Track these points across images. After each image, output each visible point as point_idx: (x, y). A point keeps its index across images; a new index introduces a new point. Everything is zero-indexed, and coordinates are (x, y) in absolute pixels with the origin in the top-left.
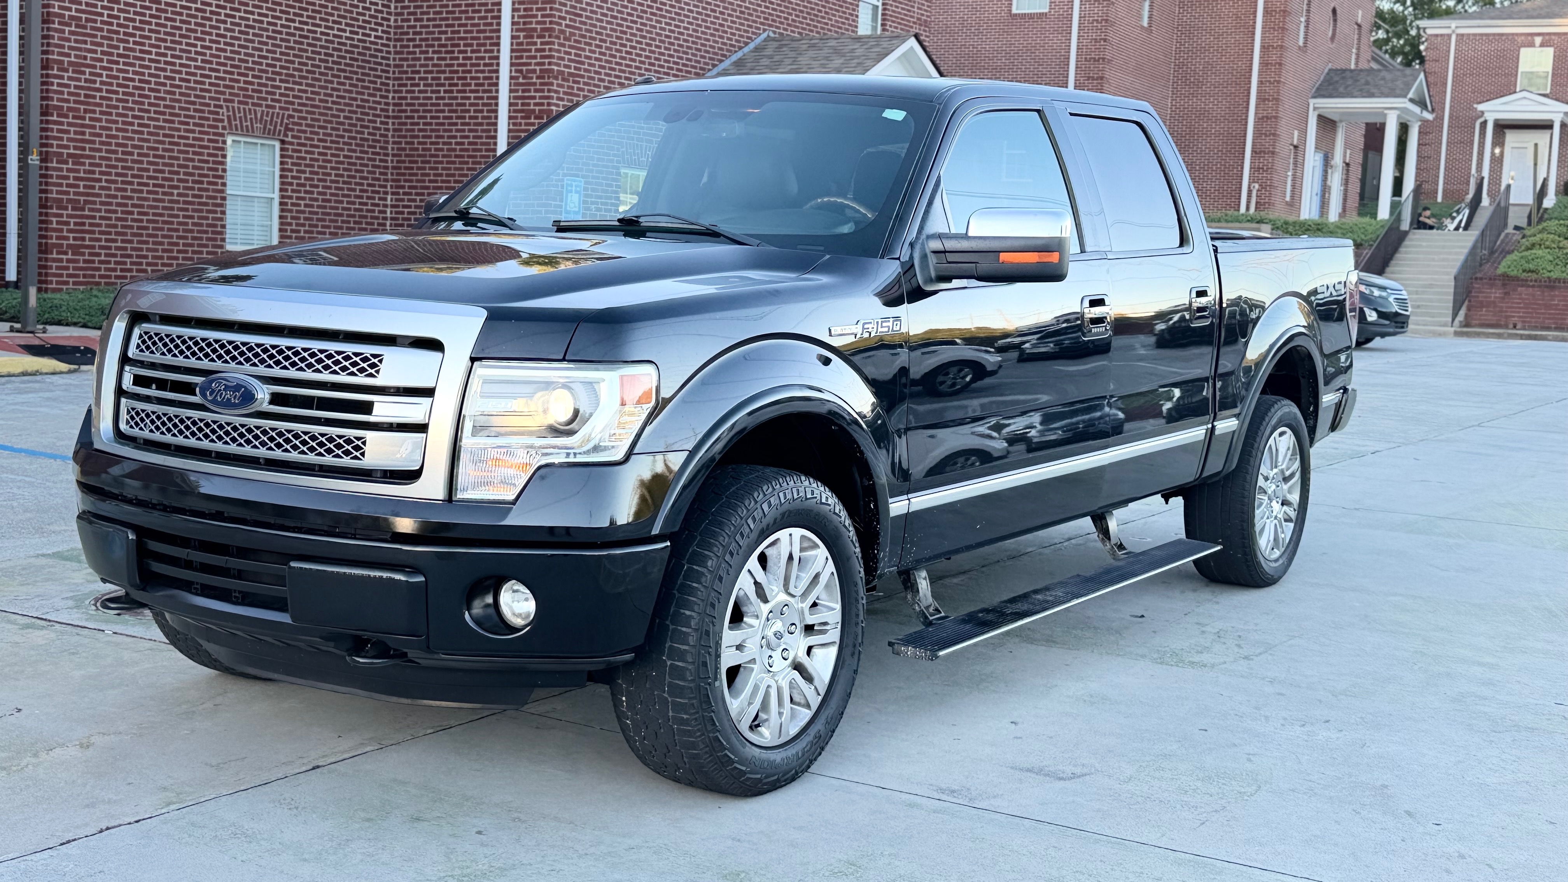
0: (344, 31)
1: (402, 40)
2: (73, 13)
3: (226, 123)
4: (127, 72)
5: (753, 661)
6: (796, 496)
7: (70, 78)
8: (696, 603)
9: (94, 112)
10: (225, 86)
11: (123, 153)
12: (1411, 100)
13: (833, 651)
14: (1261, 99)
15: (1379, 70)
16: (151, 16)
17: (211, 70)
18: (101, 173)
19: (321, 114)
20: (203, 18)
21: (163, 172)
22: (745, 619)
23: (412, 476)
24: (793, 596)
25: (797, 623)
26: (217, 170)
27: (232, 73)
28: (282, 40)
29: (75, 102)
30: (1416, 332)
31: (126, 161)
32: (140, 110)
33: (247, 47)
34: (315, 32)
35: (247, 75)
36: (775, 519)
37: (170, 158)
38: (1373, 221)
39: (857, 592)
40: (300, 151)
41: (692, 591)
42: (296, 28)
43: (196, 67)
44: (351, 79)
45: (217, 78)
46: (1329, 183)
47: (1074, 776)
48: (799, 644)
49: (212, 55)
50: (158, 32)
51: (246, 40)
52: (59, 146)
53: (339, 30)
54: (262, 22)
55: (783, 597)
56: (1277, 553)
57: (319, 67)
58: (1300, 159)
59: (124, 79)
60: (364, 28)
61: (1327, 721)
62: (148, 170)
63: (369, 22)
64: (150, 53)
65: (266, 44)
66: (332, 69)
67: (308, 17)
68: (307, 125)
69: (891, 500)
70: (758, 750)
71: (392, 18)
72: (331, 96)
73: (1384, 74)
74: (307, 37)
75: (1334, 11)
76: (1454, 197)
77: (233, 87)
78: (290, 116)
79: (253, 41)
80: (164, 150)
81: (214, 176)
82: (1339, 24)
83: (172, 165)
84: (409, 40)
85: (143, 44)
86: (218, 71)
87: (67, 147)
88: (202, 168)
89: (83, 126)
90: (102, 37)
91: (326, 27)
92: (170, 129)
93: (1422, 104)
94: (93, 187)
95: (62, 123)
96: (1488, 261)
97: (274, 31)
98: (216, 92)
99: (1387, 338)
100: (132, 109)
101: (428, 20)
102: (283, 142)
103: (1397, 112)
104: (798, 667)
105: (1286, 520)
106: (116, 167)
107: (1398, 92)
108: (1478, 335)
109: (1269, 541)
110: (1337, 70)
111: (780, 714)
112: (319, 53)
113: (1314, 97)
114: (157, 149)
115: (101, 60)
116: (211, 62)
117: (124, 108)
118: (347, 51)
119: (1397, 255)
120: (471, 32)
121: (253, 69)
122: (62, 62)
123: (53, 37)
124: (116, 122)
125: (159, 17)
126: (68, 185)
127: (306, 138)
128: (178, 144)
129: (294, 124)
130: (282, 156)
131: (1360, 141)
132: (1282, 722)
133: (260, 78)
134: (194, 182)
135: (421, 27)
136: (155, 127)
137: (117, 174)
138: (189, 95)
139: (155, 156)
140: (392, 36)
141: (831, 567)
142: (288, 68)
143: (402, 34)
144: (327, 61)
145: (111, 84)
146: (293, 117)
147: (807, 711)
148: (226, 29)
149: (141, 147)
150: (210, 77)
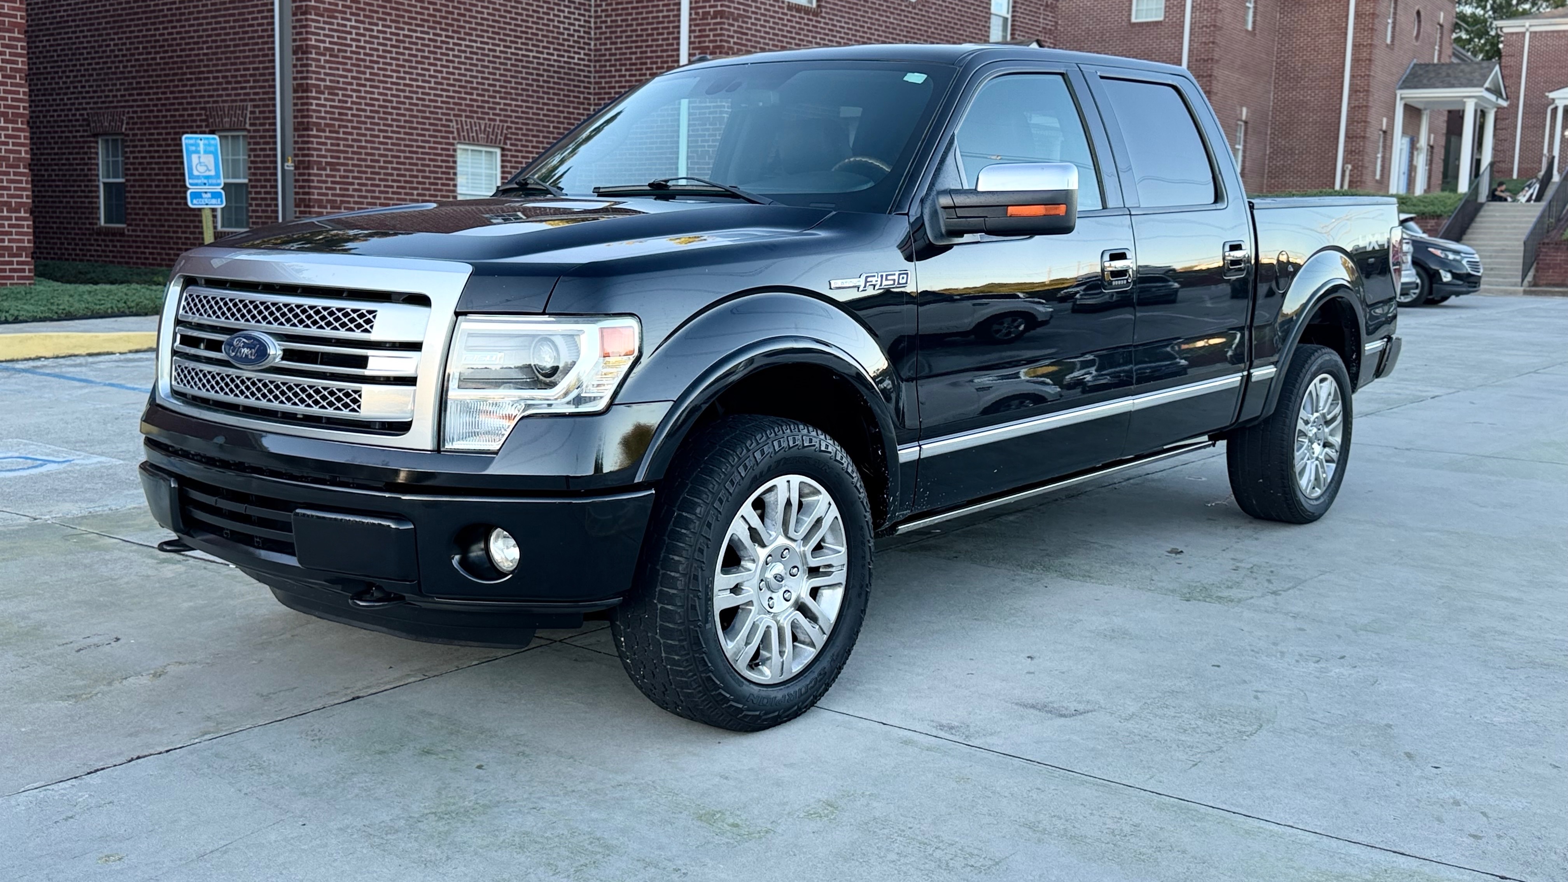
0: (552, 55)
1: (600, 61)
2: (327, 45)
3: (456, 135)
4: (373, 93)
5: (750, 603)
6: (791, 444)
7: (326, 99)
8: (684, 549)
9: (347, 127)
10: (455, 104)
11: (372, 161)
12: (1488, 89)
13: (839, 592)
14: (1353, 91)
15: (1459, 64)
16: (392, 46)
17: (442, 90)
18: (354, 178)
19: (534, 125)
20: (435, 47)
21: (404, 176)
22: (743, 563)
23: (403, 427)
24: (795, 540)
25: (800, 566)
26: (449, 173)
27: (460, 92)
28: (501, 63)
29: (331, 119)
30: (1488, 291)
31: (374, 167)
32: (384, 125)
33: (472, 71)
34: (528, 56)
35: (472, 94)
36: (769, 467)
37: (410, 164)
38: (1452, 195)
39: (863, 536)
40: (517, 157)
41: (680, 537)
42: (512, 54)
43: (430, 88)
44: (559, 95)
45: (447, 97)
46: (1415, 163)
47: (1077, 712)
48: (801, 587)
49: (443, 78)
50: (398, 59)
51: (471, 64)
52: (318, 156)
53: (548, 54)
54: (484, 49)
55: (782, 541)
56: (1318, 492)
57: (532, 85)
58: (1388, 142)
59: (371, 99)
60: (569, 52)
61: (1343, 657)
62: (392, 175)
63: (573, 47)
64: (391, 77)
65: (488, 67)
66: (542, 87)
67: (522, 44)
68: (523, 135)
69: (899, 447)
70: (756, 688)
71: (592, 43)
72: (542, 109)
73: (1463, 67)
74: (521, 61)
75: (1418, 13)
76: (1527, 174)
77: (461, 104)
78: (509, 128)
79: (476, 65)
80: (405, 158)
81: (447, 179)
82: (1423, 24)
83: (412, 170)
84: (606, 61)
85: (386, 70)
86: (448, 91)
87: (325, 157)
88: (437, 172)
89: (338, 139)
90: (352, 65)
91: (538, 52)
92: (410, 140)
93: (1497, 92)
94: (348, 190)
95: (320, 137)
96: (1554, 228)
97: (494, 56)
98: (447, 109)
99: (1462, 297)
100: (378, 124)
101: (622, 43)
102: (503, 149)
103: (1474, 100)
104: (802, 608)
105: (1327, 461)
106: (366, 172)
107: (1475, 82)
108: (1545, 293)
109: (1309, 481)
110: (1421, 65)
111: (781, 653)
112: (532, 74)
113: (1401, 88)
114: (399, 157)
115: (351, 84)
116: (442, 84)
117: (371, 123)
118: (555, 72)
119: (1474, 225)
120: (656, 51)
121: (477, 89)
122: (319, 86)
123: (311, 65)
124: (365, 135)
125: (398, 47)
126: (327, 188)
127: (522, 146)
128: (416, 153)
129: (512, 133)
130: (503, 161)
131: (1443, 126)
132: (1297, 658)
133: (483, 96)
134: (430, 184)
135: (616, 49)
136: (397, 139)
137: (367, 179)
138: (424, 112)
139: (398, 163)
140: (592, 57)
141: (834, 512)
142: (506, 87)
143: (601, 55)
144: (538, 81)
145: (360, 104)
146: (510, 128)
147: (812, 649)
148: (454, 56)
149: (386, 156)
150: (441, 96)
